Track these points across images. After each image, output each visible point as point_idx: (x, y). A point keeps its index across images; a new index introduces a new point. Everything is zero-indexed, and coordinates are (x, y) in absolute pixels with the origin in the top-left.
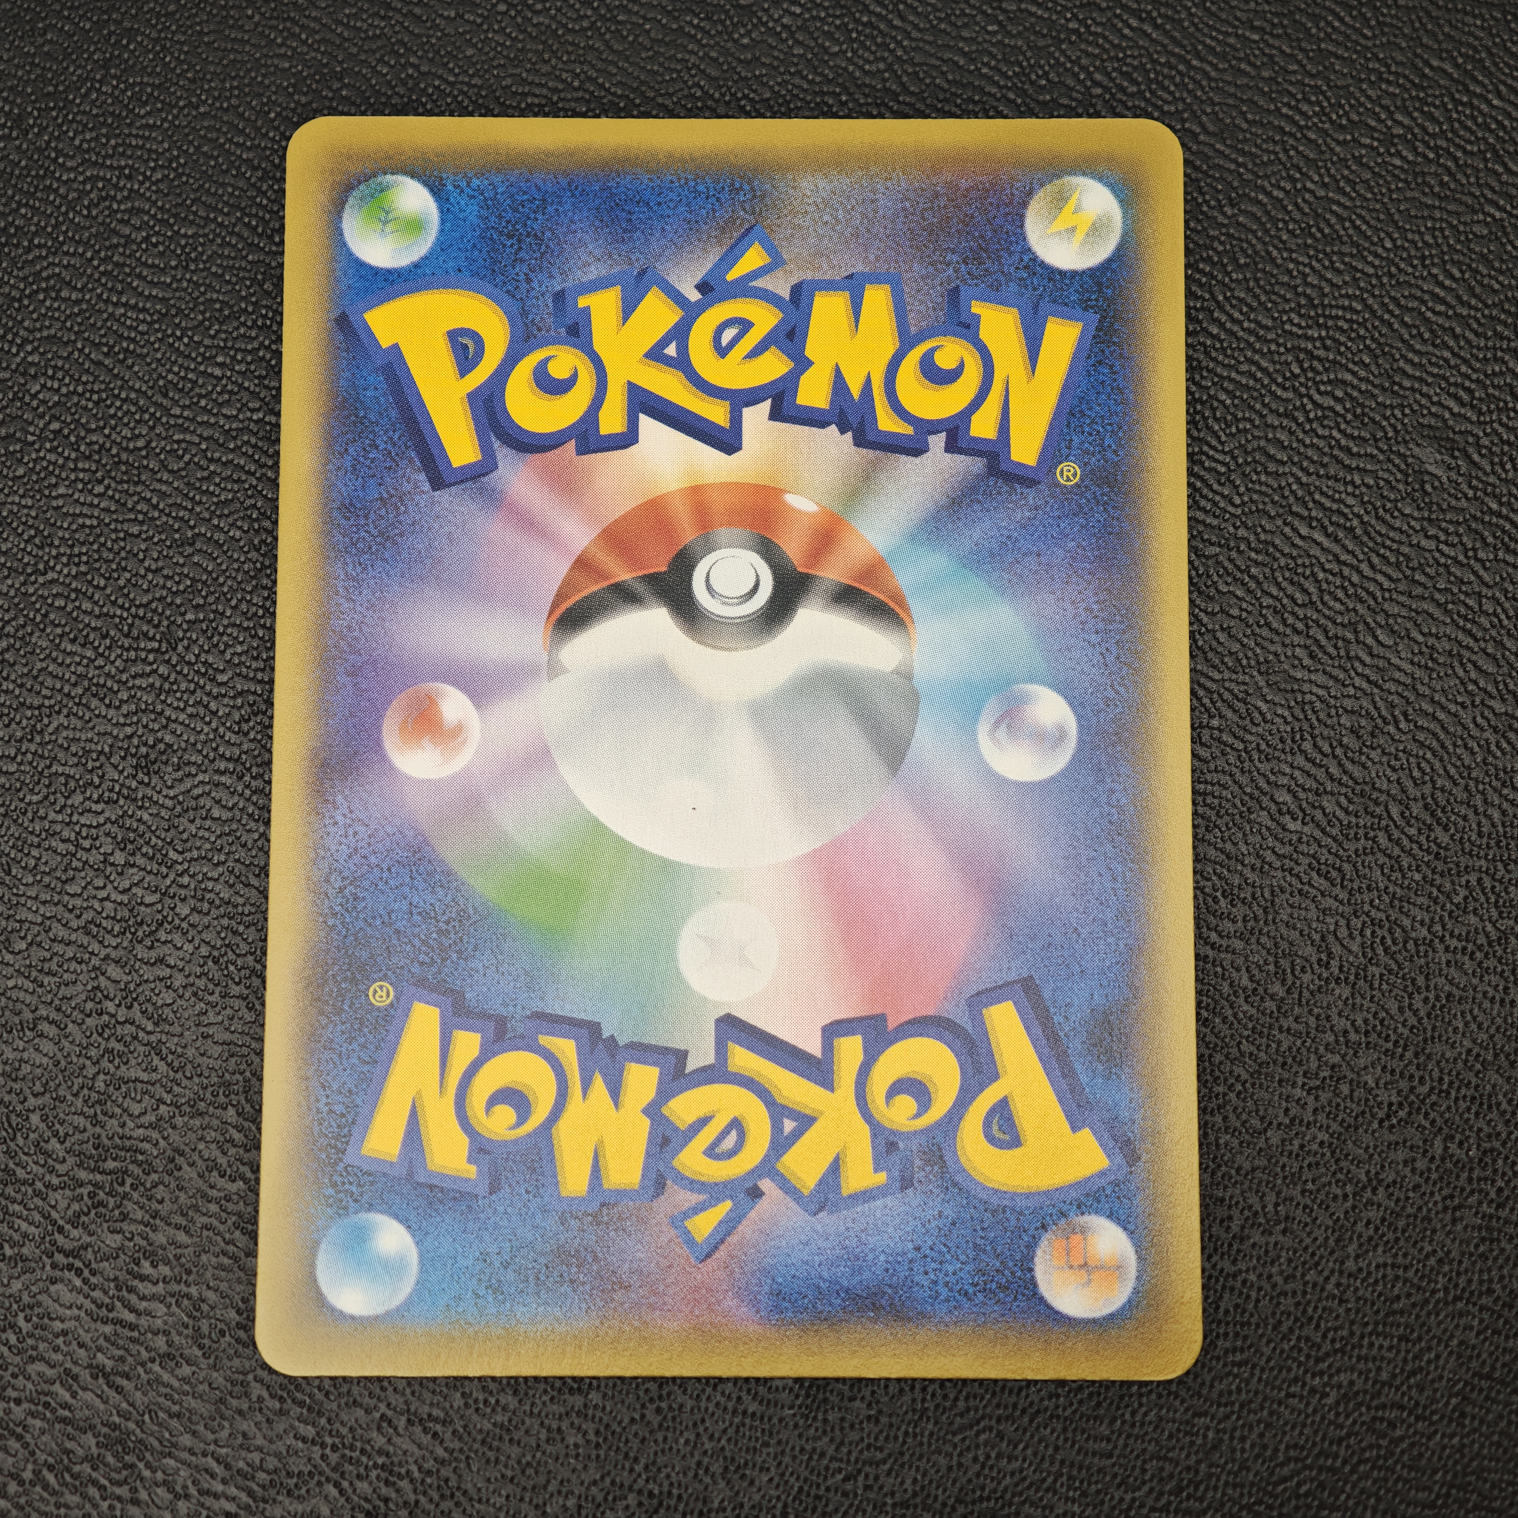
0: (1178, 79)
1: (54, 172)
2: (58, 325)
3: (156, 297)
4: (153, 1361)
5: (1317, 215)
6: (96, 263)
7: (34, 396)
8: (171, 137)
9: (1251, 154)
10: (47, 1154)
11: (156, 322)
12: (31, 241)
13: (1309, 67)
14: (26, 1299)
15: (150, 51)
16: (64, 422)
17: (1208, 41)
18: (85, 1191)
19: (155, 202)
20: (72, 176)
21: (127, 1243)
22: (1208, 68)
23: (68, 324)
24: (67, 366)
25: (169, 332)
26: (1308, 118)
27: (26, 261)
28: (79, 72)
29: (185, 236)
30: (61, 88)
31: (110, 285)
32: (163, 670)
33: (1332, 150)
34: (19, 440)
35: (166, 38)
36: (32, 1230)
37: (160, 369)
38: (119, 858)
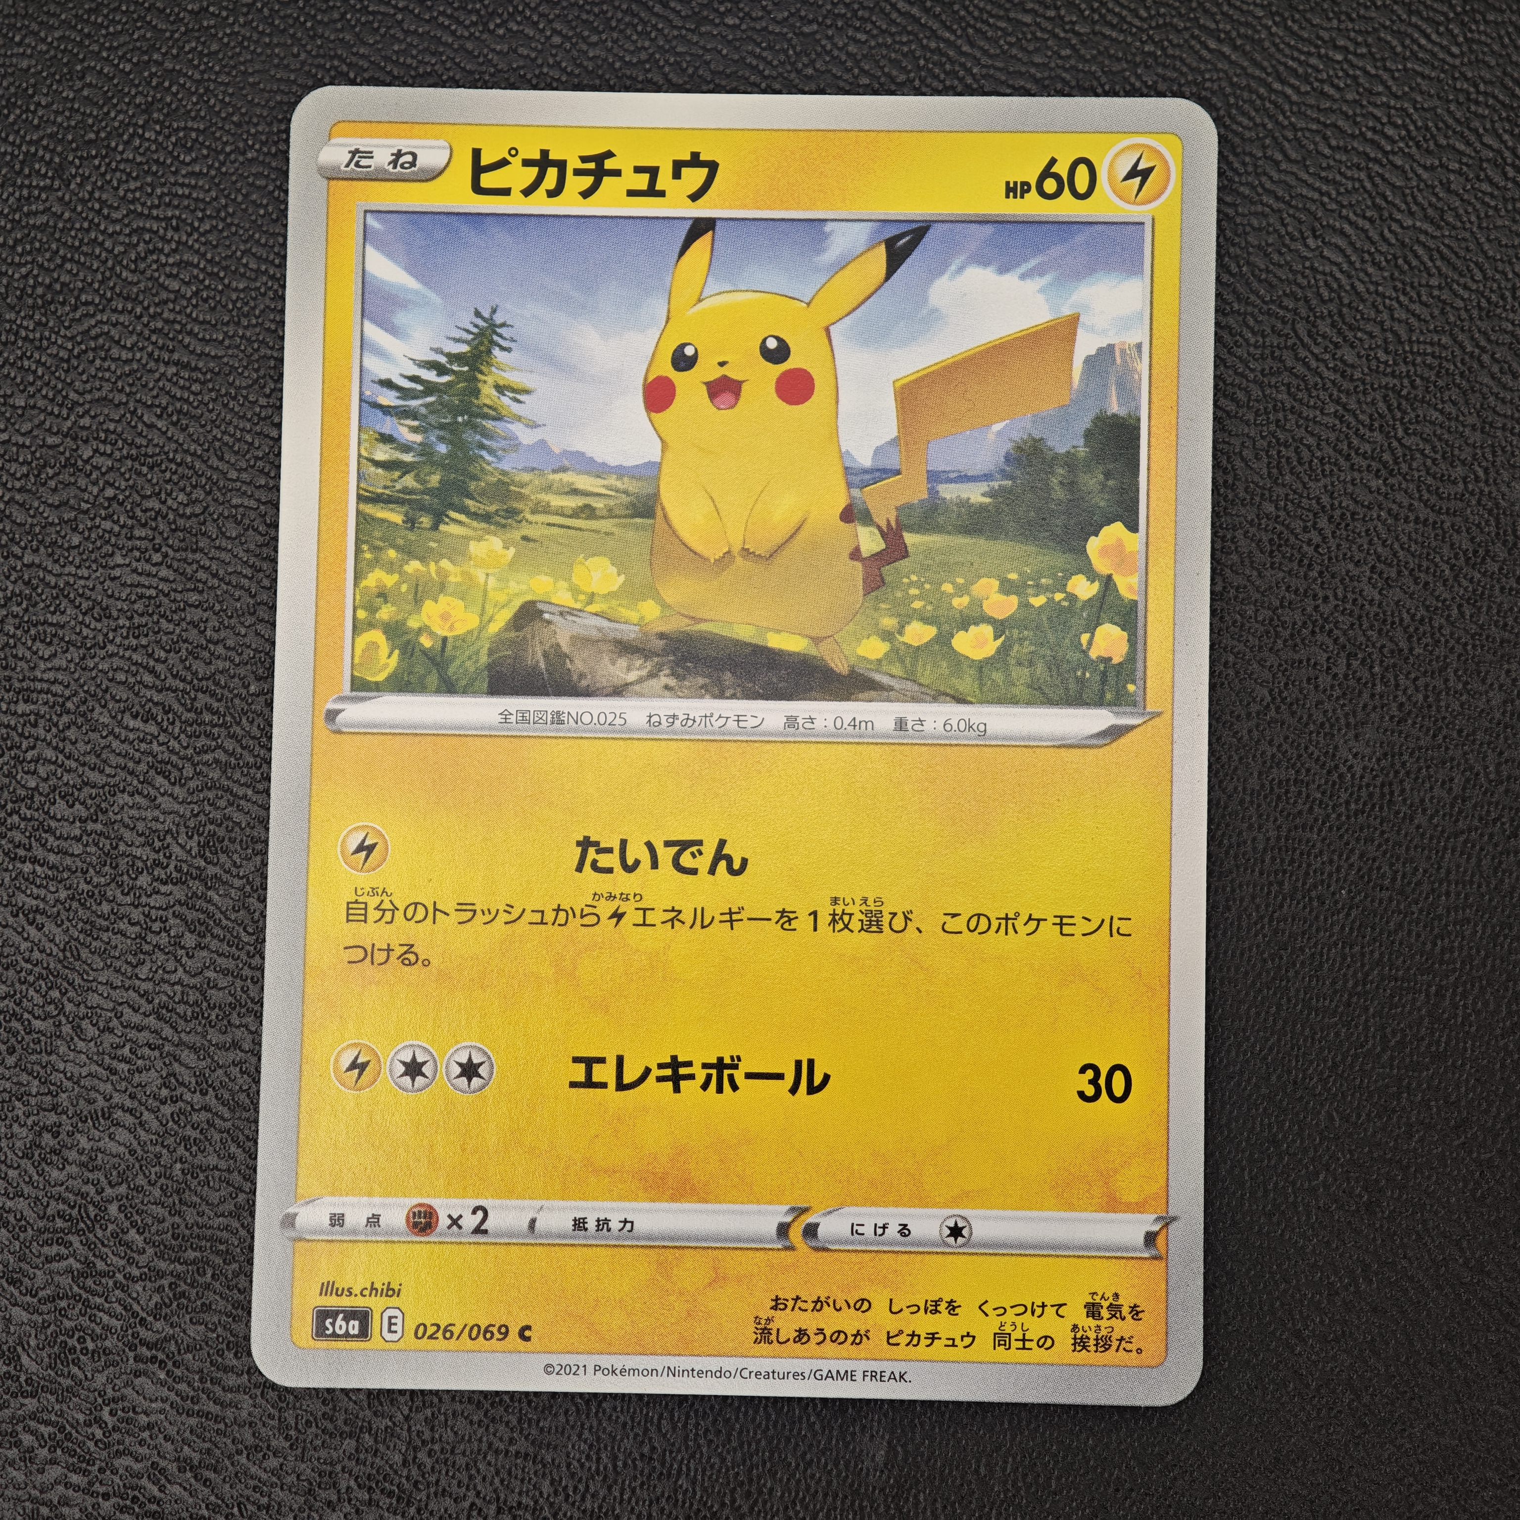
0: (1258, 102)
1: (98, 225)
2: (107, 386)
3: (208, 355)
4: (239, 1452)
5: (1403, 244)
6: (145, 320)
7: (86, 462)
8: (218, 185)
9: (1335, 182)
10: (128, 1245)
11: (210, 380)
12: (77, 298)
13: (1394, 89)
14: (110, 1393)
15: (194, 93)
16: (118, 488)
17: (1290, 63)
18: (165, 1282)
19: (204, 255)
20: (118, 228)
21: (210, 1335)
22: (1289, 91)
23: (120, 384)
24: (119, 429)
25: (223, 391)
26: (1393, 142)
27: (73, 320)
28: (121, 117)
29: (236, 290)
30: (103, 135)
31: (160, 342)
32: (229, 745)
33: (1418, 176)
34: (72, 508)
35: (209, 80)
36: (114, 1322)
37: (215, 431)
38: (190, 940)
